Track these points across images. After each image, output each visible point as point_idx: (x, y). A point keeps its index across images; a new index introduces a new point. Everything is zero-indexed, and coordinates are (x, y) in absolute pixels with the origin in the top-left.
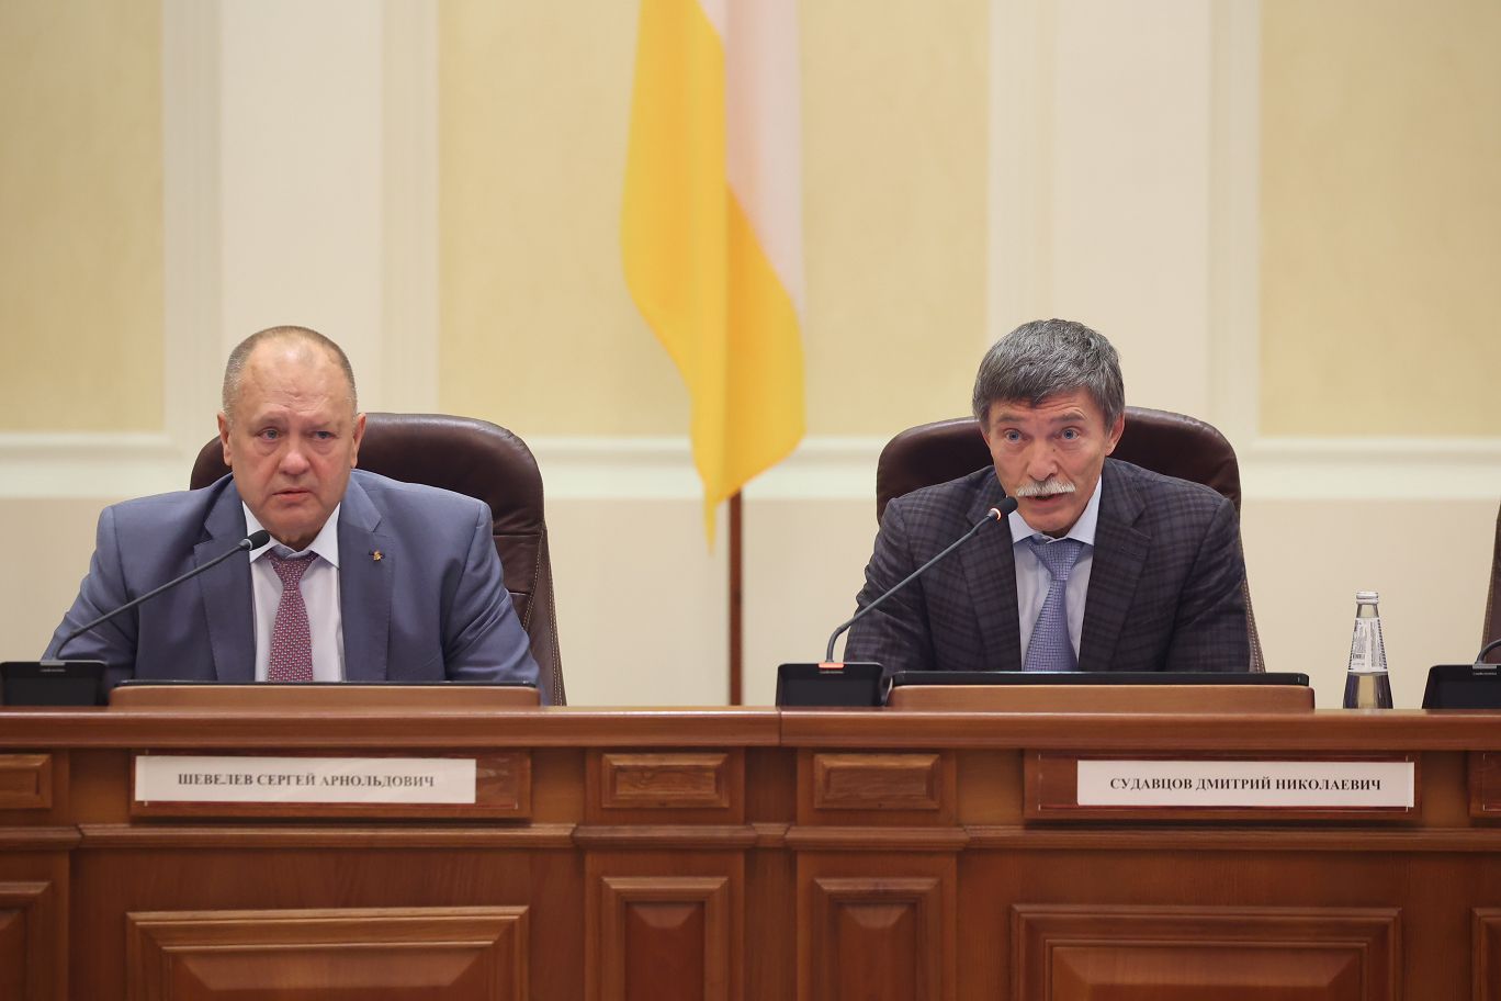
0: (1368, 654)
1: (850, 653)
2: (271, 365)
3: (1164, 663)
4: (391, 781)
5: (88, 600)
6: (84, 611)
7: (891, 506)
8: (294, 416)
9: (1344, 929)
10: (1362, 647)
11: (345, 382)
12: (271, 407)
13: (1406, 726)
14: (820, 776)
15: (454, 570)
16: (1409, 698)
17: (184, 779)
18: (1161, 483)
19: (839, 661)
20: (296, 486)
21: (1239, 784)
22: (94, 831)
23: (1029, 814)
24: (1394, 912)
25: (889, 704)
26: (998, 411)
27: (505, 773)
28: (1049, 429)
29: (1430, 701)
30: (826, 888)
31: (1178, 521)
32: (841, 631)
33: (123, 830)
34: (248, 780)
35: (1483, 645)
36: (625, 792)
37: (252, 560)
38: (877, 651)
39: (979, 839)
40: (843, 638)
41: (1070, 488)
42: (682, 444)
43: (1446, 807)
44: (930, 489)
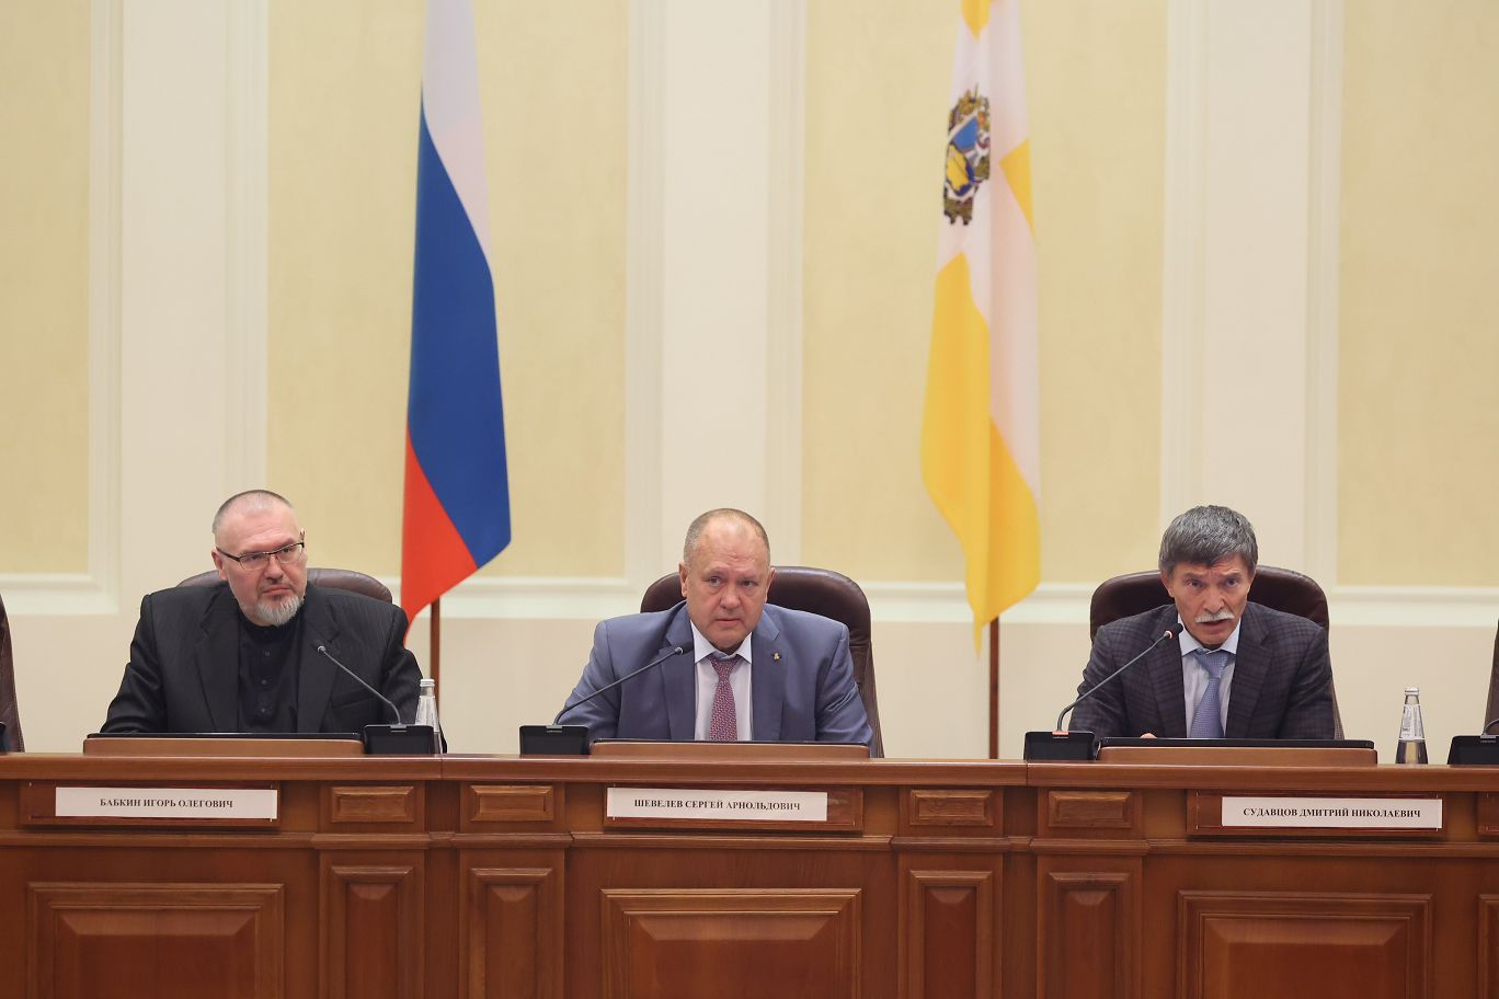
0: (1412, 728)
1: (1072, 725)
2: (719, 536)
3: (1280, 733)
4: (772, 806)
5: (589, 682)
6: (585, 689)
7: (1101, 630)
8: (733, 571)
9: (1396, 908)
10: (1409, 724)
11: (764, 549)
12: (718, 564)
13: (1438, 775)
14: (1053, 805)
15: (825, 664)
16: (1439, 757)
17: (638, 803)
18: (1279, 617)
19: (1065, 730)
20: (732, 616)
21: (1328, 812)
22: (580, 836)
23: (1190, 831)
24: (1428, 897)
25: (1098, 759)
26: (1183, 570)
27: (845, 802)
28: (1218, 580)
29: (1454, 758)
30: (1056, 879)
31: (1290, 641)
32: (1067, 710)
33: (598, 836)
34: (680, 804)
35: (1486, 724)
36: (925, 815)
37: (696, 660)
38: (1091, 724)
39: (1157, 848)
40: (1069, 715)
41: (1231, 616)
42: (960, 586)
43: (1462, 829)
44: (1126, 619)
